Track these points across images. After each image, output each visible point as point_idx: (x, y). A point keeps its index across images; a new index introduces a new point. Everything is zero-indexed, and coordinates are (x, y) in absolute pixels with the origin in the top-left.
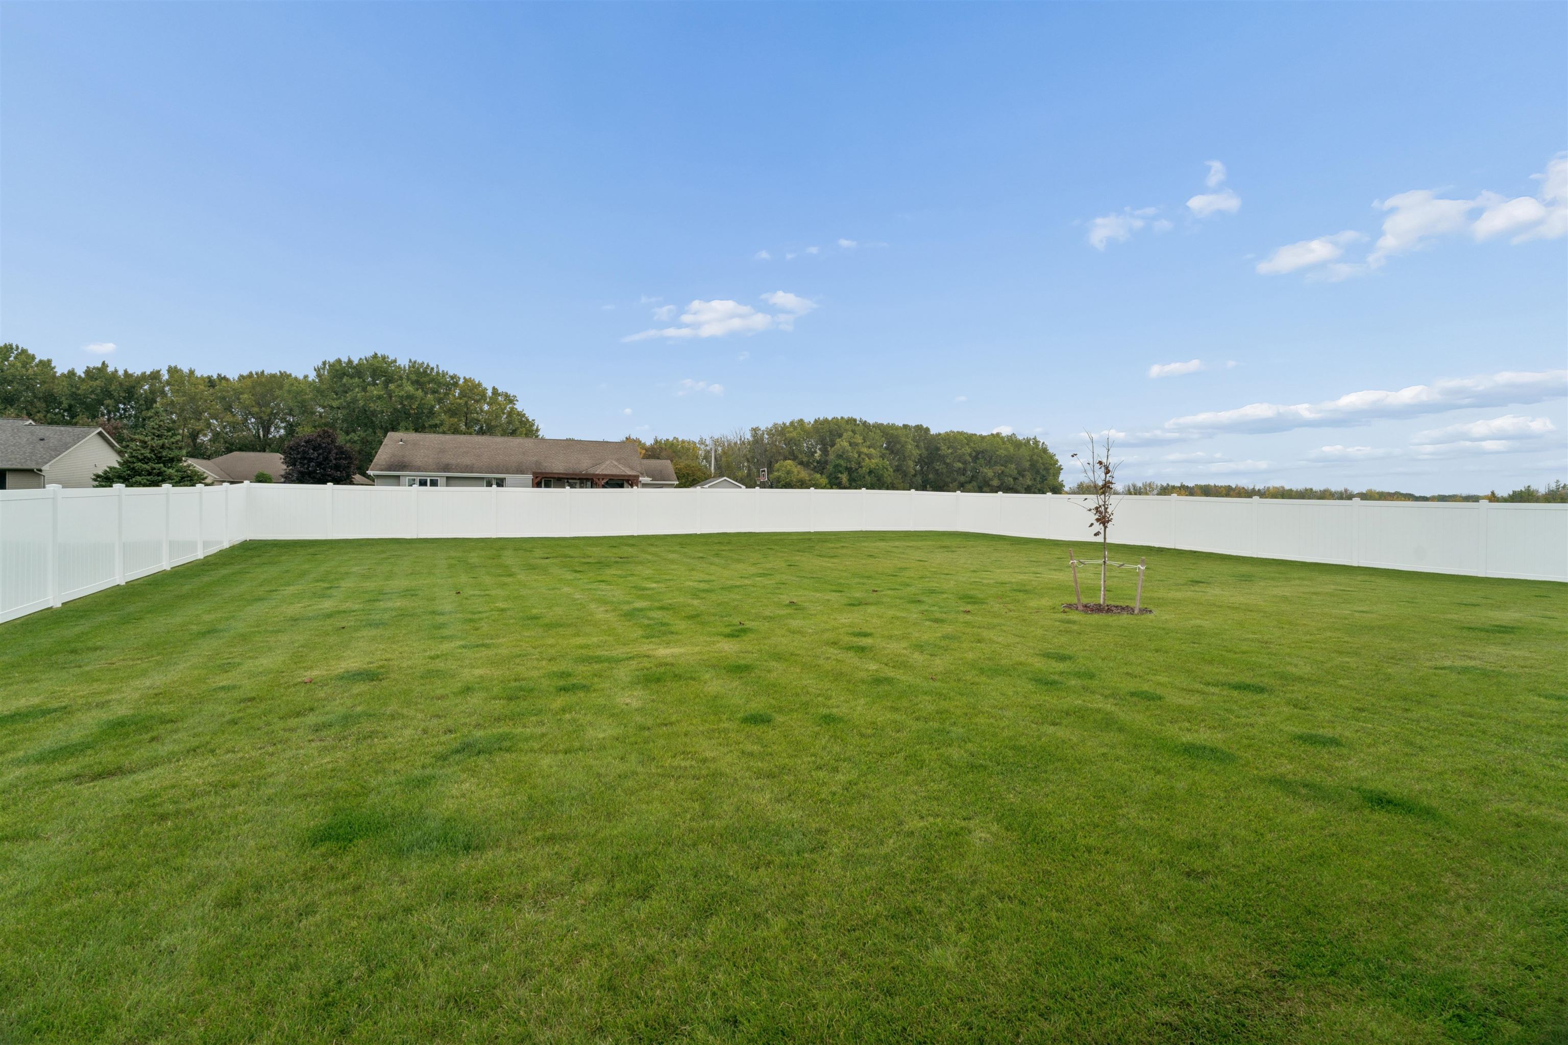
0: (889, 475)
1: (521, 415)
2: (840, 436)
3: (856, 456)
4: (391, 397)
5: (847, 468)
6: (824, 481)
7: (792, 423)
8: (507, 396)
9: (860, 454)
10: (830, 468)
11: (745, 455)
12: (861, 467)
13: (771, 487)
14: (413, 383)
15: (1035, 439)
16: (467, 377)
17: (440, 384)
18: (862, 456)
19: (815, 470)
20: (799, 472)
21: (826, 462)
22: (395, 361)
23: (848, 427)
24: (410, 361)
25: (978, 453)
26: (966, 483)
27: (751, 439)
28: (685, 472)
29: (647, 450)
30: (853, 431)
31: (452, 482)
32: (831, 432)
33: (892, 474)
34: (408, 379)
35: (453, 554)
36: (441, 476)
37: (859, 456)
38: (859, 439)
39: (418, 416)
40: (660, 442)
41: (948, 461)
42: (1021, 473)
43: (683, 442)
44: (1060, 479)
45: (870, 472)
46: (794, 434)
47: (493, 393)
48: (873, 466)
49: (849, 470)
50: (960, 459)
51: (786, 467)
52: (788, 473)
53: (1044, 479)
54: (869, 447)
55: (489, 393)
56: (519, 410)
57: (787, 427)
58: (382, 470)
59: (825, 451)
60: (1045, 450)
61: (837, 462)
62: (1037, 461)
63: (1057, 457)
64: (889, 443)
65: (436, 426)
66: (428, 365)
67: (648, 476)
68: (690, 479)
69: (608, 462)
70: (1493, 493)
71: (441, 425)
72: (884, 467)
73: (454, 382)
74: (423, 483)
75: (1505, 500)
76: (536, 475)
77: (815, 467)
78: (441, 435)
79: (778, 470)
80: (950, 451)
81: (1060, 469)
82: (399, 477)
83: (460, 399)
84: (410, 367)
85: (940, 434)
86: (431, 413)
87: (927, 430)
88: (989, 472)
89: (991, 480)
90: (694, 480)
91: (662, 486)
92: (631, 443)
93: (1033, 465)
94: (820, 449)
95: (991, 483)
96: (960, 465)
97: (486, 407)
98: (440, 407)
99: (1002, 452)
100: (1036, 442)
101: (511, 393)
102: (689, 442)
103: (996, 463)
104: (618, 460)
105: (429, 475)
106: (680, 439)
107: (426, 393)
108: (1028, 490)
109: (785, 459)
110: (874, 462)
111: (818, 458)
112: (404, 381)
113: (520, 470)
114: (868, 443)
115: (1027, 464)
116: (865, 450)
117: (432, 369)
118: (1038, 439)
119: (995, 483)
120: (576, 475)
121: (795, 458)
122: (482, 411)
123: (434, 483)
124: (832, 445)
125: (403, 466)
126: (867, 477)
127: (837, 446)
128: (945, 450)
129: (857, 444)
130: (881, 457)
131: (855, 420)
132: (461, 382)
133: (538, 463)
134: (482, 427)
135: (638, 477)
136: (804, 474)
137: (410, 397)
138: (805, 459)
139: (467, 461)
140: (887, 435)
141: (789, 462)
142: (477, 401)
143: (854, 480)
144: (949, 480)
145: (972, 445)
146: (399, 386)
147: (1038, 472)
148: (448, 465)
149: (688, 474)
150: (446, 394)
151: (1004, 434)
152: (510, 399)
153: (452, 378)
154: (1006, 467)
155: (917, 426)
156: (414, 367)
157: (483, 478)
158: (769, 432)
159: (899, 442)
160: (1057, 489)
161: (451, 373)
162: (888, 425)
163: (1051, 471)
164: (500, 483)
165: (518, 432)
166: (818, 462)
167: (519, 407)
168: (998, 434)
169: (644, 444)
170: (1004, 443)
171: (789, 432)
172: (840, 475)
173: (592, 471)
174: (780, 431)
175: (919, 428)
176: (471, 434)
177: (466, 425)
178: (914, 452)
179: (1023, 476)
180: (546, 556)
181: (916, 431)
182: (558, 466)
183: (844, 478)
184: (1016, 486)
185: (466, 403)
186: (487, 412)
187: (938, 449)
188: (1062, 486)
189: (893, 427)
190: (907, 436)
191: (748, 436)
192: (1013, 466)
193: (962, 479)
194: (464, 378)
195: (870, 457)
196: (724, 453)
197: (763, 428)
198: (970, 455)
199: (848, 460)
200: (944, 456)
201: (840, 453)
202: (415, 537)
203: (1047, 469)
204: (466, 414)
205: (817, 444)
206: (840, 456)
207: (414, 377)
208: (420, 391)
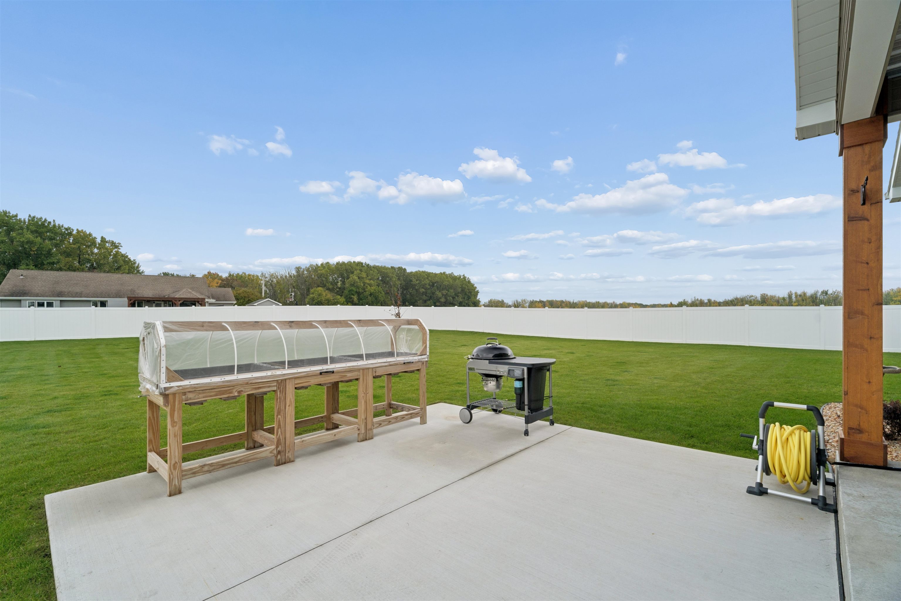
0: (382, 297)
1: (124, 256)
2: (353, 273)
3: (362, 285)
4: (12, 242)
5: (356, 292)
6: (342, 299)
7: (322, 264)
8: (113, 243)
9: (364, 283)
10: (346, 292)
11: (292, 284)
12: (365, 291)
13: (297, 304)
14: (32, 232)
15: (464, 275)
16: (80, 229)
17: (56, 234)
18: (366, 285)
19: (337, 293)
20: (326, 295)
21: (344, 289)
22: (16, 216)
23: (358, 268)
24: (30, 216)
25: (433, 284)
26: (427, 300)
27: (295, 274)
28: (242, 295)
29: (223, 280)
30: (361, 270)
31: (65, 304)
32: (346, 270)
33: (384, 295)
34: (28, 228)
35: (60, 348)
36: (56, 300)
37: (364, 285)
38: (364, 275)
39: (38, 256)
40: (233, 275)
41: (417, 288)
42: (457, 295)
43: (249, 275)
44: (478, 298)
45: (371, 295)
46: (323, 271)
47: (101, 241)
48: (372, 291)
49: (358, 294)
50: (424, 286)
51: (318, 291)
52: (320, 295)
53: (469, 298)
54: (370, 280)
55: (99, 240)
56: (123, 253)
57: (319, 267)
58: (5, 296)
59: (343, 282)
60: (469, 282)
61: (351, 288)
62: (465, 288)
63: (475, 286)
64: (383, 277)
65: (53, 263)
66: (46, 220)
67: (213, 298)
68: (247, 299)
69: (184, 290)
70: (671, 303)
71: (58, 262)
72: (379, 292)
73: (69, 232)
74: (41, 305)
75: (676, 306)
76: (129, 299)
77: (338, 291)
78: (55, 272)
79: (313, 294)
80: (418, 282)
81: (478, 292)
82: (20, 300)
83: (74, 244)
84: (29, 220)
85: (412, 272)
86: (49, 253)
87: (405, 270)
88: (439, 294)
89: (441, 298)
90: (249, 300)
91: (222, 305)
92: (211, 276)
93: (463, 290)
94: (341, 280)
95: (440, 300)
96: (423, 290)
97: (96, 251)
98: (57, 250)
99: (446, 283)
100: (465, 277)
101: (116, 241)
102: (253, 276)
103: (443, 289)
104: (192, 289)
105: (45, 300)
106: (247, 274)
107: (44, 240)
108: (461, 305)
109: (318, 286)
110: (373, 289)
111: (339, 286)
112: (25, 230)
113: (118, 295)
114: (370, 277)
115: (460, 290)
116: (368, 281)
117: (50, 223)
118: (465, 276)
119: (443, 300)
120: (160, 298)
121: (324, 286)
122: (92, 253)
123: (50, 305)
124: (348, 278)
125: (24, 294)
126: (369, 297)
127: (351, 279)
128: (415, 282)
129: (363, 278)
130: (377, 285)
131: (362, 263)
132: (75, 232)
133: (133, 291)
134: (92, 265)
135: (204, 299)
136: (330, 296)
137: (29, 242)
138: (331, 287)
139: (78, 289)
140: (381, 272)
141: (320, 288)
142: (88, 246)
143: (361, 299)
144: (417, 299)
145: (430, 278)
146: (20, 234)
147: (466, 294)
148: (62, 292)
149: (245, 297)
150: (62, 241)
151: (447, 273)
152: (115, 245)
153: (67, 229)
154: (448, 291)
155: (399, 268)
156: (33, 221)
157: (90, 301)
158: (308, 270)
159: (388, 277)
160: (476, 304)
161: (66, 226)
162: (381, 267)
163: (473, 293)
164: (103, 304)
165: (122, 268)
166: (340, 288)
167: (123, 251)
168: (444, 273)
169: (221, 277)
170: (447, 278)
171: (320, 270)
172: (352, 296)
173: (172, 296)
174: (315, 269)
175: (400, 268)
176: (83, 270)
177: (79, 262)
178: (397, 282)
179: (458, 296)
180: (127, 347)
181: (398, 270)
182: (148, 293)
183: (355, 298)
184: (454, 302)
185: (79, 247)
186: (96, 254)
187: (411, 281)
188: (479, 301)
189: (385, 268)
190: (393, 273)
191: (294, 272)
192: (452, 291)
193: (424, 297)
194: (77, 230)
195: (371, 285)
196: (278, 282)
197: (303, 267)
198: (429, 285)
199: (358, 287)
200: (415, 285)
201: (352, 283)
202: (33, 340)
203: (470, 292)
204: (79, 255)
205: (339, 278)
206: (352, 285)
207: (33, 228)
208: (39, 238)
